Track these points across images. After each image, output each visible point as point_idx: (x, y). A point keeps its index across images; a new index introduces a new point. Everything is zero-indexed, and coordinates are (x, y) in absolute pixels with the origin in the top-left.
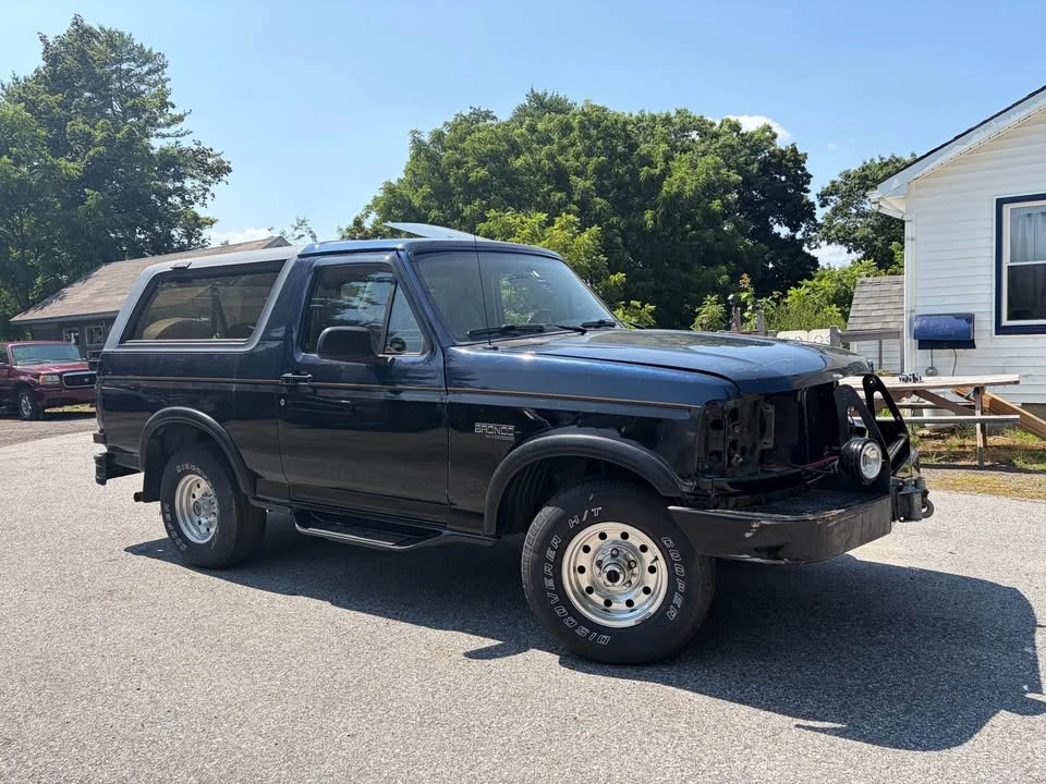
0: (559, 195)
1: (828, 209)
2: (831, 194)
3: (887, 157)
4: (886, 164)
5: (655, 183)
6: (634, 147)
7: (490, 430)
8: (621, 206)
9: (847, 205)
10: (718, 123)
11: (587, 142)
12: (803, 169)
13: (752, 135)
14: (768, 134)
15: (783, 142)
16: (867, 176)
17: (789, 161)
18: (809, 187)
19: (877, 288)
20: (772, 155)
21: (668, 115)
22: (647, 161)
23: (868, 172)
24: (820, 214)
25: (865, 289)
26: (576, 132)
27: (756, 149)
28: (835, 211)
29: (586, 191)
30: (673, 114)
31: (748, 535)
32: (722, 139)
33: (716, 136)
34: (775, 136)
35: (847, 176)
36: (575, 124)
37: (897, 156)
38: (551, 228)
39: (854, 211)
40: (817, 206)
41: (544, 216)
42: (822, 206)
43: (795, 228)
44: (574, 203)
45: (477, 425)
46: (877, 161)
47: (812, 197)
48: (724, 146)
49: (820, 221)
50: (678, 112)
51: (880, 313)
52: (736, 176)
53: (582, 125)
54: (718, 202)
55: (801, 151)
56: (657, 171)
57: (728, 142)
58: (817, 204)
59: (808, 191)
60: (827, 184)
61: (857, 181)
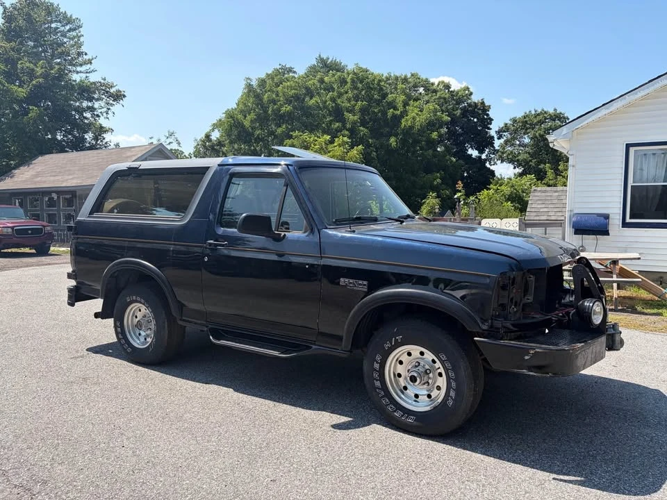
0: (337, 124)
1: (502, 141)
2: (505, 132)
3: (539, 111)
4: (538, 115)
5: (397, 119)
6: (385, 96)
7: (351, 283)
8: (375, 133)
9: (514, 139)
10: (436, 84)
11: (356, 92)
12: (488, 115)
13: (457, 93)
14: (467, 92)
15: (475, 98)
16: (526, 122)
17: (479, 109)
18: (491, 126)
19: (543, 194)
20: (470, 105)
21: (406, 76)
22: (392, 105)
23: (527, 119)
24: (497, 143)
25: (536, 194)
26: (349, 85)
27: (459, 101)
28: (506, 142)
29: (354, 123)
30: (409, 75)
31: (527, 358)
32: (439, 94)
33: (435, 91)
34: (471, 94)
35: (514, 121)
36: (349, 80)
37: (545, 110)
38: (333, 145)
39: (518, 143)
40: (496, 139)
41: (328, 137)
42: (499, 139)
43: (481, 152)
44: (347, 130)
45: (342, 279)
46: (533, 112)
47: (493, 133)
48: (440, 98)
49: (497, 148)
50: (412, 75)
51: (546, 210)
52: (447, 117)
53: (353, 81)
54: (435, 133)
55: (487, 104)
56: (398, 112)
57: (442, 96)
58: (496, 137)
59: (491, 129)
60: (502, 125)
61: (521, 124)
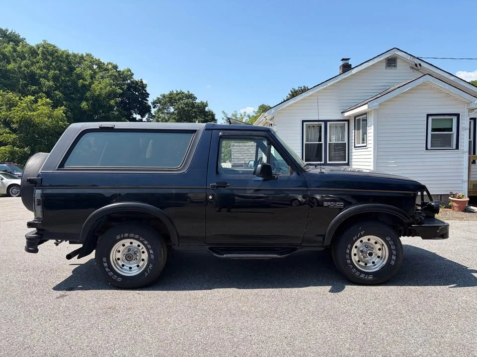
0: (34, 87)
1: (156, 109)
2: (158, 103)
3: (179, 91)
4: (179, 94)
5: (86, 88)
6: (72, 69)
8: (68, 97)
9: (164, 108)
10: (106, 64)
11: (47, 62)
12: (145, 91)
13: (123, 72)
14: (129, 73)
15: (136, 78)
16: (172, 98)
17: (140, 86)
18: (148, 99)
19: (239, 148)
20: (132, 82)
21: (82, 55)
22: (80, 76)
23: (172, 96)
24: (153, 111)
25: (235, 148)
26: (40, 56)
27: (125, 79)
28: (159, 110)
29: (50, 87)
30: (85, 55)
32: (110, 72)
33: (106, 70)
34: (133, 74)
35: (164, 96)
36: (39, 52)
37: (183, 91)
38: (37, 105)
39: (166, 111)
40: (152, 108)
41: (33, 98)
42: (154, 108)
43: (143, 116)
44: (43, 93)
46: (175, 92)
47: (150, 104)
48: (111, 75)
49: (154, 114)
50: (87, 55)
51: (242, 157)
52: (119, 90)
53: (43, 53)
54: (113, 101)
55: (144, 82)
56: (87, 83)
57: (114, 74)
58: (152, 106)
59: (148, 101)
60: (155, 99)
61: (168, 99)
